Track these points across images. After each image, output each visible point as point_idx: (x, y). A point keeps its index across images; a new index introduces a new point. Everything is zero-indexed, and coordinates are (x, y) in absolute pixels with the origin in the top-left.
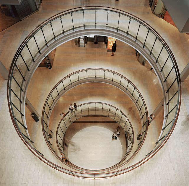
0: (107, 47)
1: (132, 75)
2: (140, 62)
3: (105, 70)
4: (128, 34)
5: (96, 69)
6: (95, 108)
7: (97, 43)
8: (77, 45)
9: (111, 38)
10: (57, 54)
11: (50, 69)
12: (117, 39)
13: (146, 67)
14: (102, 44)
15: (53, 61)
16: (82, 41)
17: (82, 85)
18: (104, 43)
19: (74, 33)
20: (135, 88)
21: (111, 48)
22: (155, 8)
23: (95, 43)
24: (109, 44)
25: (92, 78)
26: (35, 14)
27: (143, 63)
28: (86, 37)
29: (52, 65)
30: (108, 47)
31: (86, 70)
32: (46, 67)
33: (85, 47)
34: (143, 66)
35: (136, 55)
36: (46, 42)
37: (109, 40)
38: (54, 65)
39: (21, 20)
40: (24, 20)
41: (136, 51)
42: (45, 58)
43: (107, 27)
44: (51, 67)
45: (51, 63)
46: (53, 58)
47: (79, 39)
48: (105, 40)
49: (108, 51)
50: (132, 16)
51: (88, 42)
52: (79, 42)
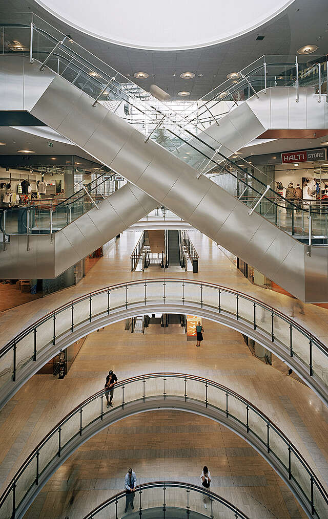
0: (186, 331)
1: (252, 387)
2: (260, 358)
3: (186, 377)
4: (220, 309)
5: (165, 375)
6: (164, 509)
7: (167, 326)
8: (128, 329)
9: (192, 317)
10: (85, 346)
11: (61, 377)
12: (203, 317)
13: (276, 367)
14: (178, 328)
15: (73, 360)
16: (139, 324)
17: (129, 422)
18: (180, 325)
19: (127, 310)
20: (270, 423)
21: (194, 334)
22: (253, 279)
23: (163, 326)
24: (189, 327)
25: (155, 399)
26: (71, 288)
27: (268, 360)
28: (147, 318)
29: (69, 369)
30: (188, 331)
31: (144, 378)
32: (54, 374)
33: (143, 332)
34: (269, 366)
35: (247, 345)
36: (73, 324)
37: (188, 320)
38: (73, 370)
39: (43, 297)
40: (47, 297)
41: (244, 336)
42: (60, 354)
43: (183, 301)
44: (65, 373)
45: (68, 364)
46: (74, 355)
47: (134, 320)
48: (181, 320)
49: (190, 338)
50: (221, 287)
51: (150, 325)
52: (133, 325)
